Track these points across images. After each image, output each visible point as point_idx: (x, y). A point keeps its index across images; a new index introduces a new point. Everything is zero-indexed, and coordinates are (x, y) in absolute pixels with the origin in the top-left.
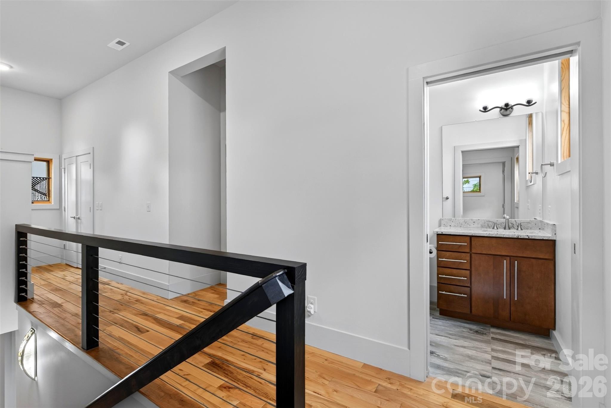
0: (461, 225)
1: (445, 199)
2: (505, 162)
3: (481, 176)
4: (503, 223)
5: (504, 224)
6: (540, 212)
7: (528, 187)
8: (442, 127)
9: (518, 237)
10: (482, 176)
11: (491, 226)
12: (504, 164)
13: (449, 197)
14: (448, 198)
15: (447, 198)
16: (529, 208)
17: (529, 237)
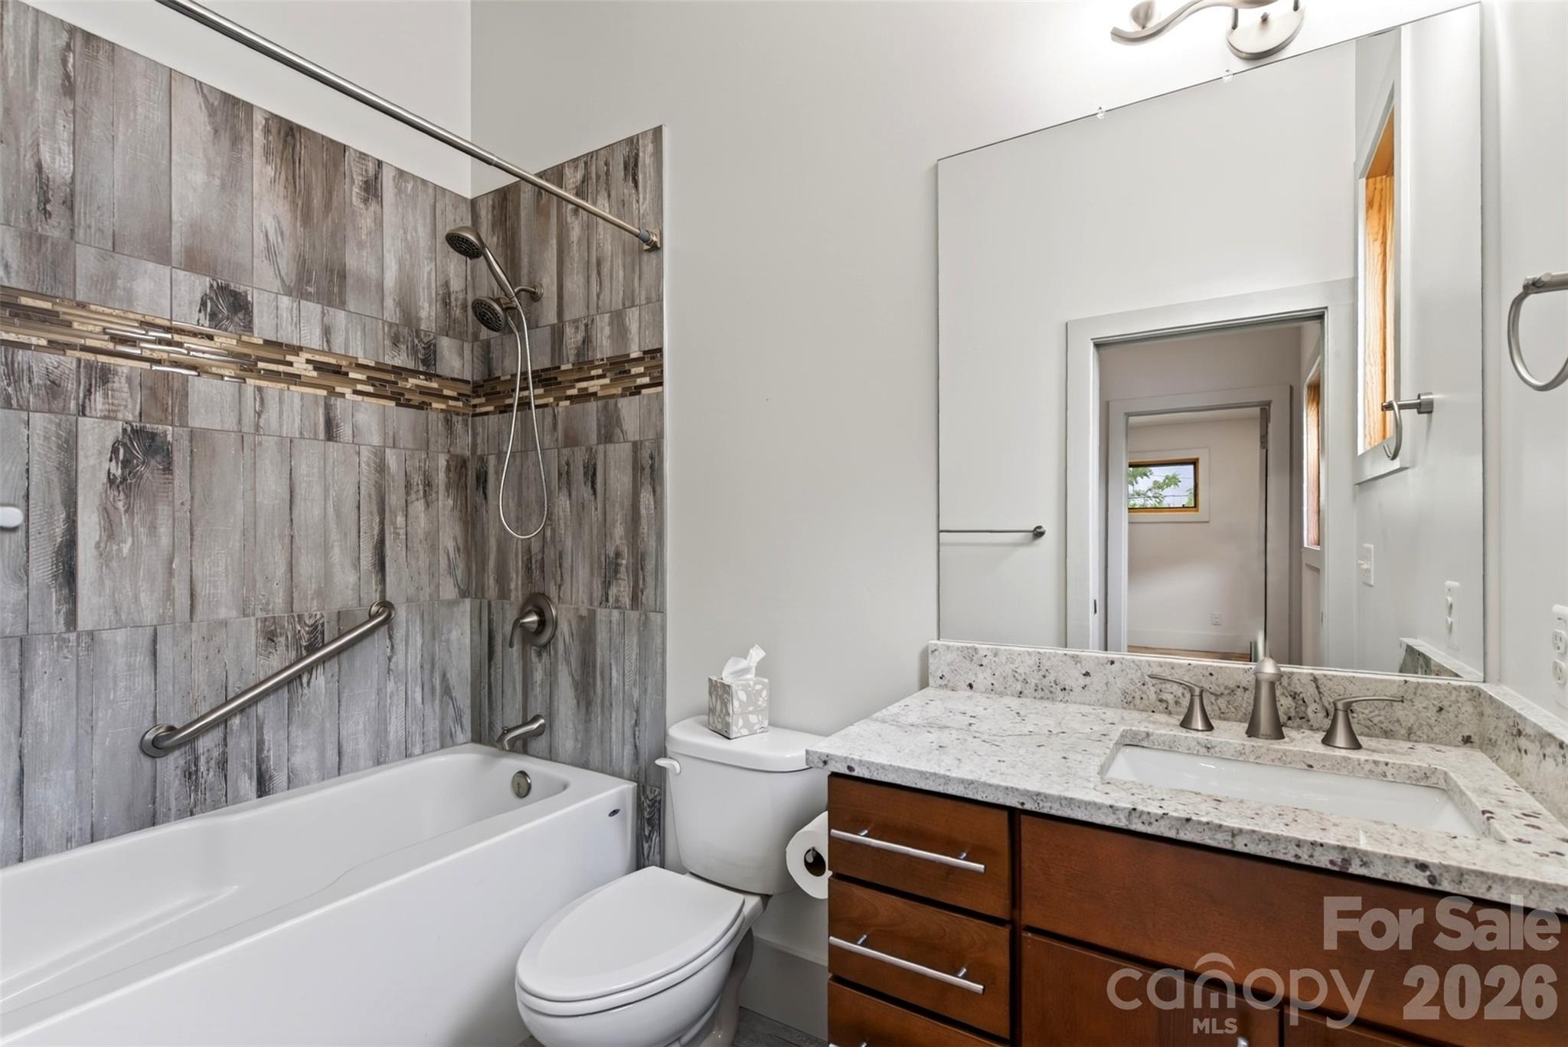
0: (1019, 687)
1: (1031, 534)
2: (1269, 403)
3: (1197, 460)
4: (1245, 689)
5: (1249, 696)
6: (1449, 620)
7: (1364, 485)
8: (936, 167)
9: (1346, 862)
10: (1200, 460)
11: (1177, 703)
12: (1265, 409)
13: (1045, 528)
14: (1042, 534)
15: (1038, 533)
16: (1372, 583)
17: (1432, 879)
